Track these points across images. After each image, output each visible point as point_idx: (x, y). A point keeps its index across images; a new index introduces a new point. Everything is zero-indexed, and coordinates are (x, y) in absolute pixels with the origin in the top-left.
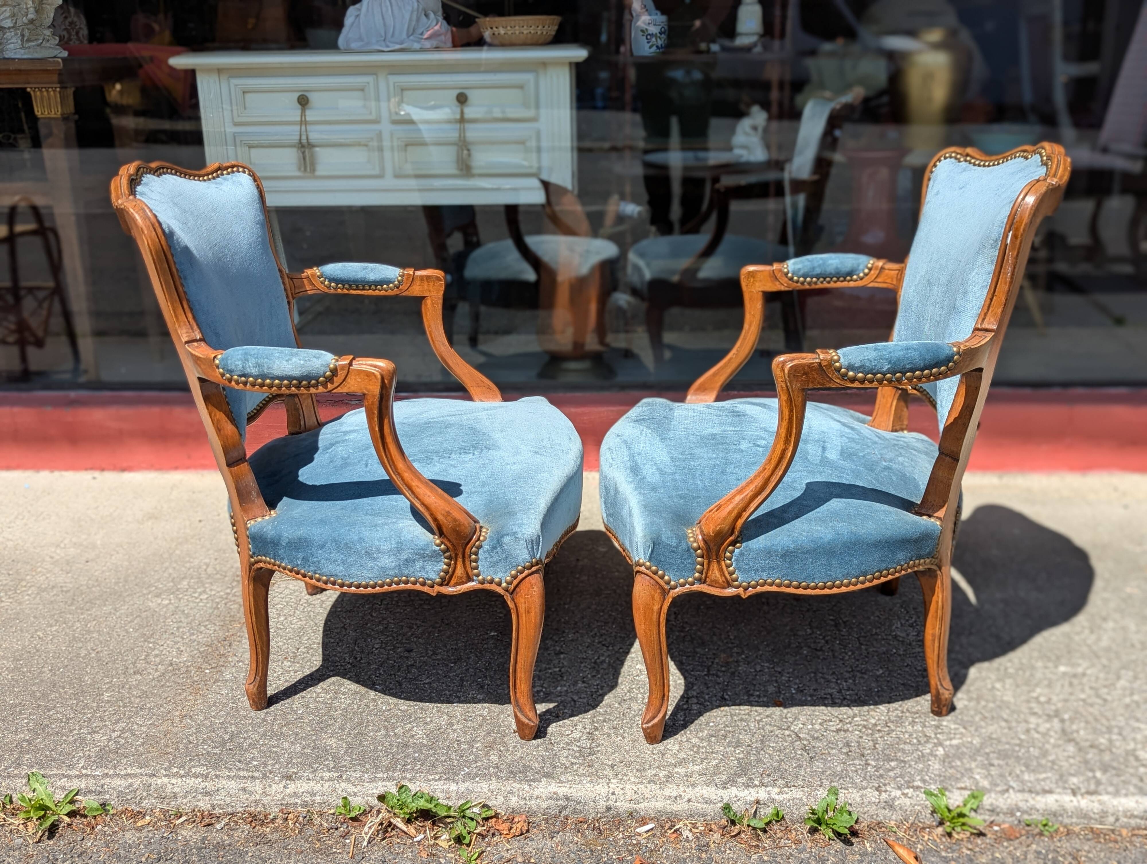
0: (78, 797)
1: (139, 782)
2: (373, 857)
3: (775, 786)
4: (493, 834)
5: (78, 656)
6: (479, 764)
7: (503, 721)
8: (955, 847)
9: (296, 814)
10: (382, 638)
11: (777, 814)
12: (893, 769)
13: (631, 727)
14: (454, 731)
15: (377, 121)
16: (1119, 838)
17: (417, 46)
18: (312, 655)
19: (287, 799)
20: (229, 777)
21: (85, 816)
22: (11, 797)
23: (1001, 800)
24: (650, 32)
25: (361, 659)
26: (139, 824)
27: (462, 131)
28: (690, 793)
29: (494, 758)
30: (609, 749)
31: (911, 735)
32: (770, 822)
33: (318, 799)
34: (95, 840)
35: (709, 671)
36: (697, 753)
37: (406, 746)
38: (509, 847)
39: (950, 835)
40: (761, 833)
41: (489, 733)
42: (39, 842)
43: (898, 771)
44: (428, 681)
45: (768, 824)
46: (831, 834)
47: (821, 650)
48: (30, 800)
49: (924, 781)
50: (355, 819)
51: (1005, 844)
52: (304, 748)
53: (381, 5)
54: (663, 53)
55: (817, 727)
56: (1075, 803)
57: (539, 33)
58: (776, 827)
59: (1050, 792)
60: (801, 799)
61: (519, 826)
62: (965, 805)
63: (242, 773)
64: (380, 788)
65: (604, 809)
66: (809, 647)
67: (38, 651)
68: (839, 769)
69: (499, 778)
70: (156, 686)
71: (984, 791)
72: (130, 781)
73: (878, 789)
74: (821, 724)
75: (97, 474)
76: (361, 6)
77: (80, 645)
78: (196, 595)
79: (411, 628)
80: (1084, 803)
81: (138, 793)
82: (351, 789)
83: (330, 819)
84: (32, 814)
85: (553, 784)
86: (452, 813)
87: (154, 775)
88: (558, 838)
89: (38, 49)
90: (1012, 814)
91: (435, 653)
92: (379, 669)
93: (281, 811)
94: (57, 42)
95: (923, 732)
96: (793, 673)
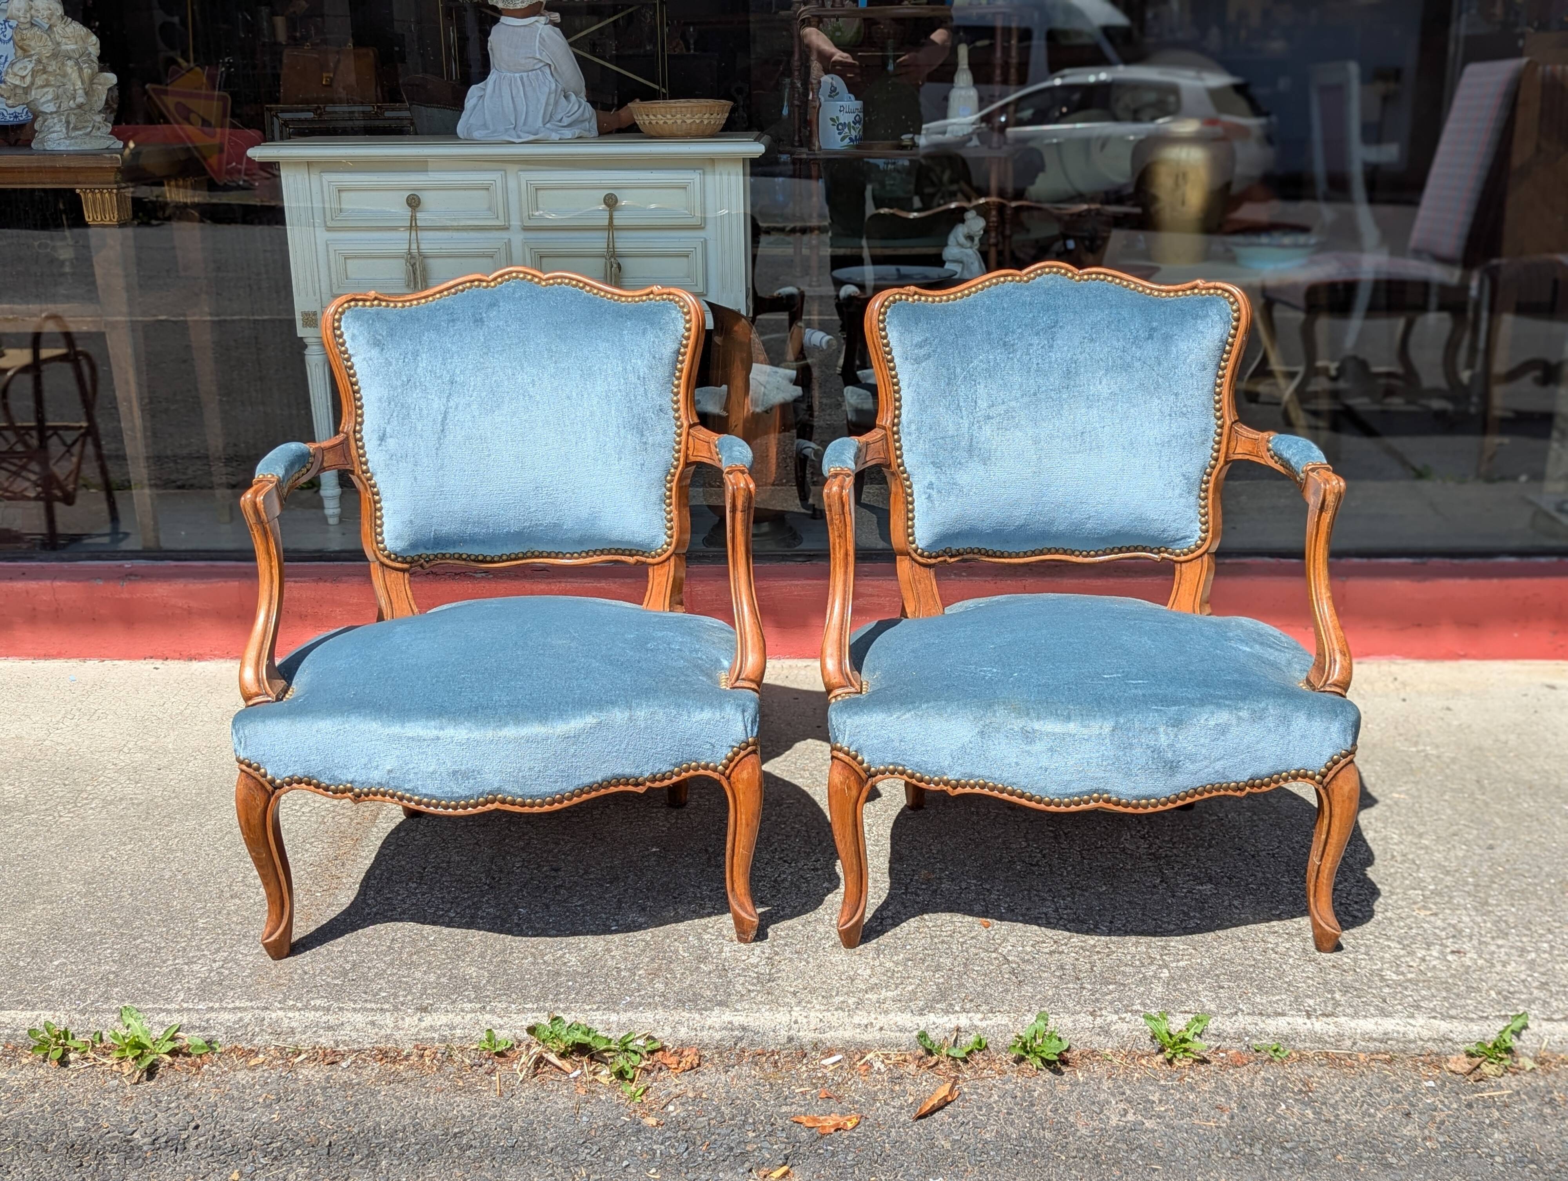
0: (180, 1034)
1: (250, 1016)
2: (523, 1095)
3: (978, 1011)
4: (660, 1069)
5: (161, 878)
6: (643, 993)
7: (669, 946)
8: (1176, 1075)
9: (433, 1050)
10: (524, 855)
11: (980, 1043)
12: (1111, 992)
13: (817, 951)
14: (613, 957)
15: (506, 228)
16: (1356, 1064)
17: (555, 136)
18: (442, 876)
19: (423, 1033)
20: (354, 1010)
21: (189, 1055)
22: (101, 1035)
23: (1228, 1023)
24: (842, 121)
25: (500, 879)
26: (252, 1063)
27: (611, 241)
28: (882, 1020)
29: (660, 986)
30: (791, 975)
31: (1133, 957)
32: (971, 1051)
33: (458, 1032)
34: (203, 1081)
35: (907, 889)
36: (891, 978)
37: (558, 974)
38: (678, 1082)
39: (1170, 1062)
40: (961, 1064)
41: (653, 960)
42: (137, 1083)
43: (1116, 995)
44: (580, 903)
45: (970, 1053)
46: (1040, 1063)
47: (1037, 864)
48: (124, 1038)
49: (1144, 1005)
50: (500, 1054)
51: (1231, 1071)
52: (439, 978)
53: (510, 85)
54: (858, 147)
55: (1028, 949)
56: (1309, 1026)
57: (706, 122)
58: (978, 1057)
59: (1283, 1014)
60: (1006, 1026)
61: (689, 1059)
62: (1188, 1030)
63: (369, 1006)
64: (530, 1020)
65: (785, 1040)
66: (1024, 862)
67: (112, 873)
68: (1050, 993)
69: (665, 1007)
70: (258, 911)
71: (1210, 1014)
72: (239, 1015)
73: (1092, 1014)
74: (1032, 946)
75: (158, 663)
76: (486, 85)
77: (163, 866)
78: (297, 807)
79: (557, 844)
80: (1319, 1026)
81: (249, 1029)
82: (497, 1021)
83: (473, 1055)
84: (127, 1053)
85: (728, 1013)
86: (612, 1046)
87: (267, 1008)
88: (733, 1072)
89: (87, 139)
90: (1240, 1040)
91: (586, 872)
92: (522, 891)
93: (416, 1046)
94: (110, 130)
95: (1147, 953)
96: (1003, 890)
